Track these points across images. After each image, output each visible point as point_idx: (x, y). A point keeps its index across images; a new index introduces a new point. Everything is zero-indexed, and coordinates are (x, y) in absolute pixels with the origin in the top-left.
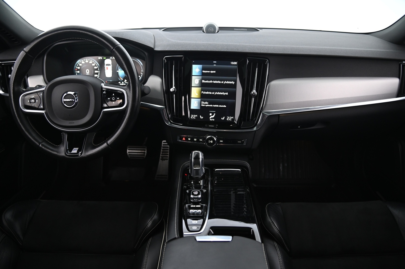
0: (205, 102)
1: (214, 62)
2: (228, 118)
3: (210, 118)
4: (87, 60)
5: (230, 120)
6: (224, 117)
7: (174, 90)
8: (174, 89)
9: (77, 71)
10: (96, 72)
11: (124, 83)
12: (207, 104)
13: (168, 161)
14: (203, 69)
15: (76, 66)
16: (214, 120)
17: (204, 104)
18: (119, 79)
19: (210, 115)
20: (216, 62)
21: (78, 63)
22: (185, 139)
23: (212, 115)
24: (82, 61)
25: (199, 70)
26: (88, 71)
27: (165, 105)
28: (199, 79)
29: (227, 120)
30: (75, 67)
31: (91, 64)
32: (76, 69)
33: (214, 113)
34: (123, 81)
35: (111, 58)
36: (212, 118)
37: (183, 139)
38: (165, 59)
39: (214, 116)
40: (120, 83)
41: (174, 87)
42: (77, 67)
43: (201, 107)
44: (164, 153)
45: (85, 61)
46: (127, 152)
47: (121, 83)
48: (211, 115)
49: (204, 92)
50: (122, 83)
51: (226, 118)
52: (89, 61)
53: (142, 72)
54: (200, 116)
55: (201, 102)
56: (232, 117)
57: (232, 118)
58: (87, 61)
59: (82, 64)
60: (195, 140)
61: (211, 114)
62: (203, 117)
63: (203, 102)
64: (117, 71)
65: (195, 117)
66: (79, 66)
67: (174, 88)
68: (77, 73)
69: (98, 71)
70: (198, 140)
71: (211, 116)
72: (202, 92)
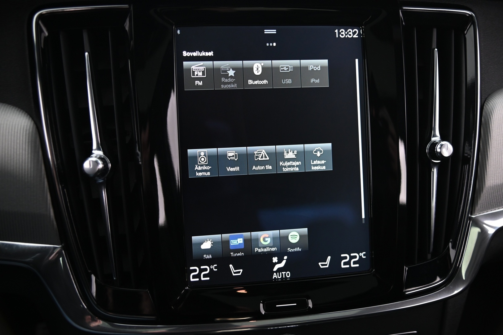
1: (267, 32)
2: (346, 258)
5: (352, 266)
6: (329, 258)
7: (101, 166)
8: (100, 162)
16: (288, 274)
19: (274, 261)
20: (274, 32)
23: (280, 262)
27: (63, 239)
29: (343, 266)
36: (280, 270)
38: (40, 22)
41: (97, 153)
48: (277, 261)
51: (336, 261)
56: (362, 254)
57: (360, 257)
61: (276, 258)
62: (241, 270)
65: (207, 272)
67: (100, 158)
71: (276, 263)
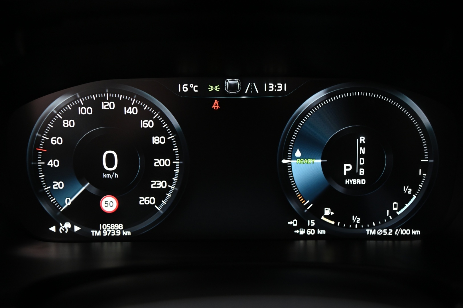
4: (107, 95)
9: (45, 159)
10: (160, 163)
11: (320, 225)
15: (42, 132)
18: (294, 206)
21: (53, 115)
24: (81, 101)
26: (110, 158)
31: (136, 119)
34: (317, 213)
35: (252, 87)
40: (294, 223)
45: (96, 105)
47: (303, 225)
50: (306, 227)
52: (121, 105)
53: (425, 167)
58: (108, 106)
64: (284, 161)
66: (55, 132)
68: (45, 168)
69: (173, 159)
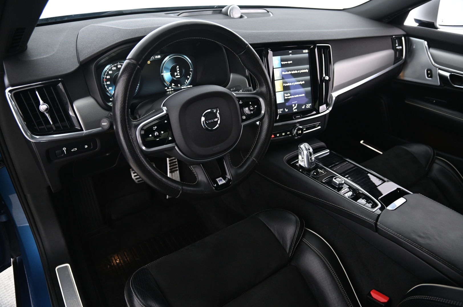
0: (287, 94)
1: (290, 52)
2: (307, 105)
3: (294, 109)
4: (119, 64)
5: (309, 107)
9: (106, 82)
12: (289, 96)
13: (178, 172)
14: (282, 60)
15: (104, 75)
16: (297, 110)
17: (287, 96)
18: (166, 84)
21: (106, 71)
22: (274, 137)
24: (113, 66)
25: (278, 61)
28: (279, 72)
29: (307, 107)
30: (102, 76)
32: (105, 80)
33: (296, 103)
34: (171, 85)
37: (272, 137)
39: (296, 106)
40: (166, 88)
42: (106, 76)
43: (285, 100)
44: (172, 164)
45: (116, 66)
46: (133, 177)
47: (168, 88)
49: (285, 84)
51: (305, 106)
53: (191, 71)
54: (285, 109)
55: (284, 95)
57: (310, 105)
59: (113, 71)
60: (283, 134)
61: (294, 105)
62: (287, 110)
63: (286, 95)
64: (162, 74)
65: (281, 111)
66: (107, 75)
68: (107, 84)
70: (286, 134)
71: (294, 107)
72: (284, 84)
